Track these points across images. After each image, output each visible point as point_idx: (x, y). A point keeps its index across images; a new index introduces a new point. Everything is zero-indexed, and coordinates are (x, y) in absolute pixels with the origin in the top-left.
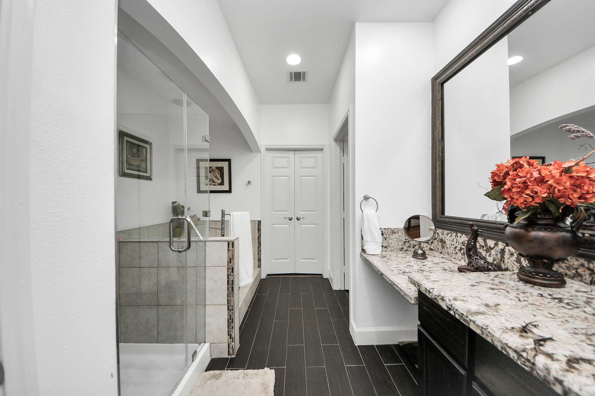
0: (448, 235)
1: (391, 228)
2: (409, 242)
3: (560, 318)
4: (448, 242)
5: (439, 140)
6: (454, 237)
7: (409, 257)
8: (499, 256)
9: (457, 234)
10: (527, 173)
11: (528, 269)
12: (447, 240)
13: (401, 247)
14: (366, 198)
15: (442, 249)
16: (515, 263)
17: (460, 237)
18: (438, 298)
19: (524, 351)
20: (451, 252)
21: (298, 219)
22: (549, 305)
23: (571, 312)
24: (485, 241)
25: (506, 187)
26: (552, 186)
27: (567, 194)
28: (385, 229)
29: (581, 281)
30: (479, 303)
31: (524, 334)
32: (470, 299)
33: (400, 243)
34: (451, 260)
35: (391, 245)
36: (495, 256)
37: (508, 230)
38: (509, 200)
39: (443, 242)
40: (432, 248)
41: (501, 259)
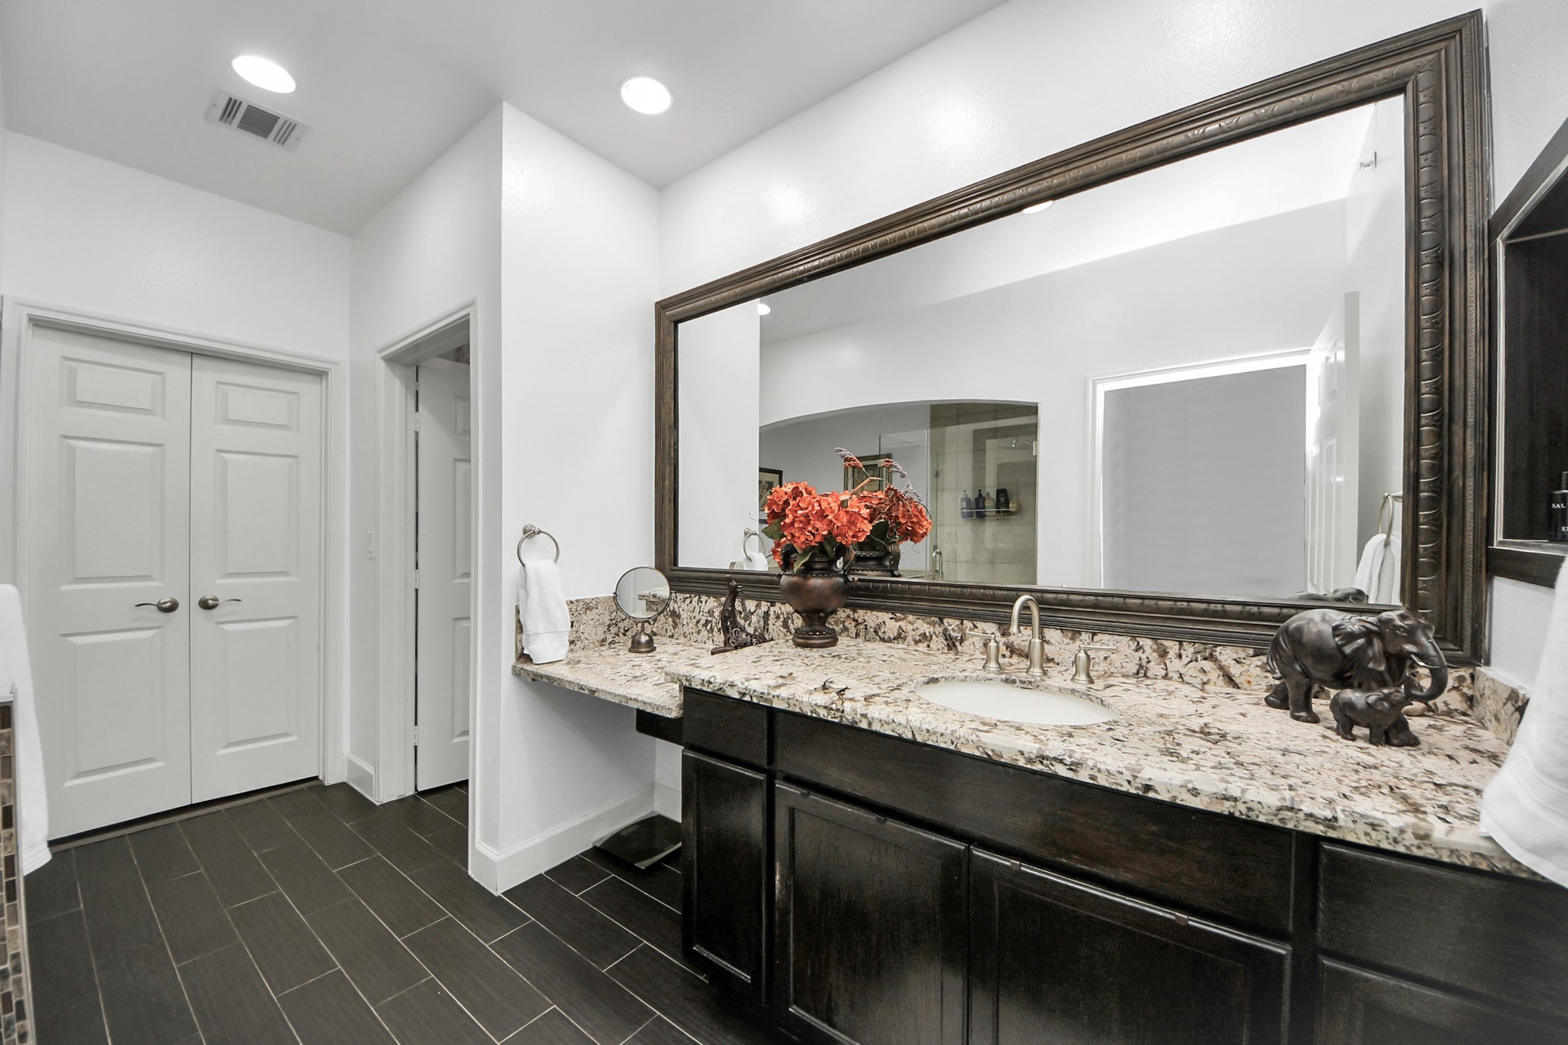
0: (684, 602)
1: (584, 599)
2: (616, 625)
3: (846, 671)
4: (684, 615)
5: (670, 427)
6: (696, 604)
7: (624, 654)
8: (762, 623)
9: (700, 598)
10: (808, 505)
11: (805, 629)
12: (683, 610)
13: (603, 637)
14: (529, 533)
15: (674, 629)
16: (782, 629)
17: (706, 602)
18: (725, 687)
19: (833, 703)
20: (690, 630)
21: (205, 605)
22: (832, 663)
23: (851, 664)
24: (743, 604)
25: (787, 521)
26: (832, 521)
27: (844, 531)
28: (571, 602)
29: (848, 636)
30: (774, 677)
31: (826, 691)
32: (761, 675)
33: (601, 630)
34: (691, 645)
35: (582, 637)
36: (756, 625)
37: (784, 580)
38: (789, 538)
39: (675, 615)
40: (655, 631)
41: (764, 627)
